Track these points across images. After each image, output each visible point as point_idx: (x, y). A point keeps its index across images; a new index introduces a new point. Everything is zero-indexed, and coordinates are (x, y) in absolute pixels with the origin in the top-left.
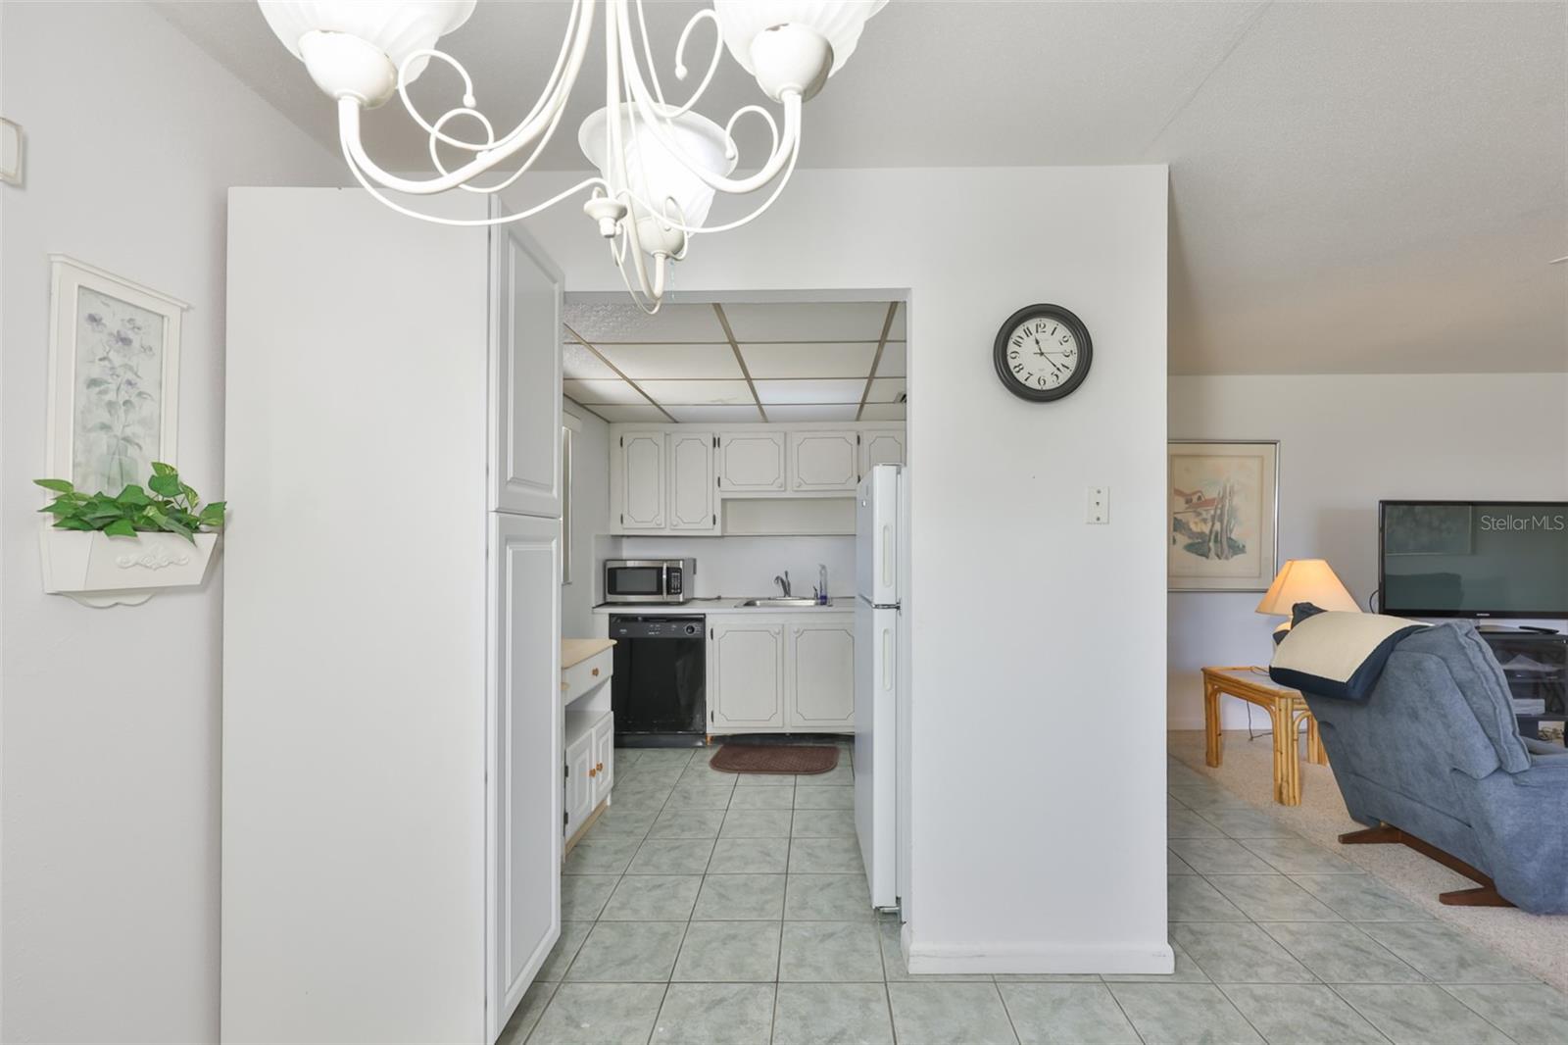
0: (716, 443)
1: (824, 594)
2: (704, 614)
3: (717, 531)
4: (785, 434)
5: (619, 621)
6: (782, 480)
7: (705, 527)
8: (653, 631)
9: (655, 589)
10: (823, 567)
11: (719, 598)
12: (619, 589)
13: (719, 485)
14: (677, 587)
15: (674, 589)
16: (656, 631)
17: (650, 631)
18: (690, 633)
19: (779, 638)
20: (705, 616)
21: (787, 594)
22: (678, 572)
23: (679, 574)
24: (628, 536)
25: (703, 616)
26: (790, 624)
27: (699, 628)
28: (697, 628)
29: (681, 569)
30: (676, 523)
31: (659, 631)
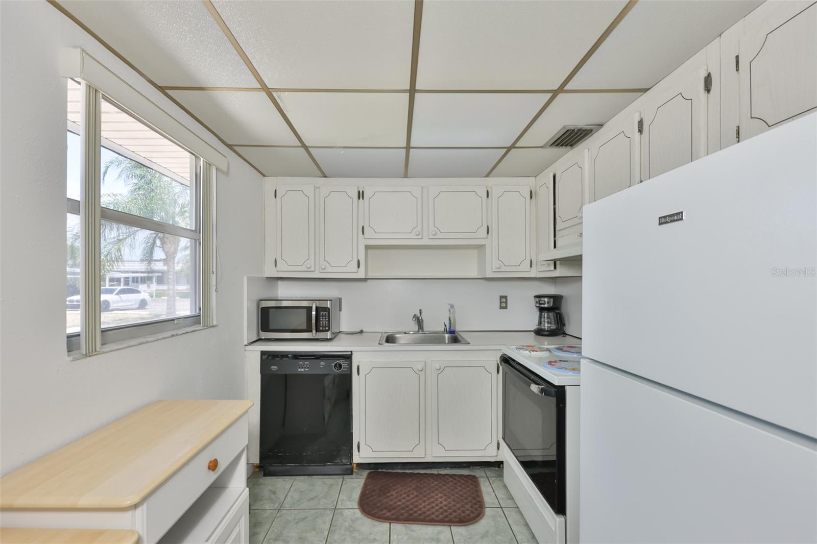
0: (361, 195)
1: (452, 329)
2: (351, 352)
3: (361, 274)
4: (422, 188)
5: (270, 357)
6: (419, 228)
7: (351, 271)
8: (303, 368)
9: (305, 327)
10: (452, 306)
11: (361, 332)
12: (271, 327)
13: (363, 234)
14: (326, 325)
15: (323, 327)
16: (305, 368)
17: (300, 368)
18: (338, 370)
19: (422, 374)
20: (352, 354)
21: (421, 329)
22: (326, 311)
23: (327, 313)
24: (282, 278)
25: (350, 353)
26: (432, 361)
27: (346, 365)
28: (344, 365)
29: (329, 309)
30: (324, 267)
31: (308, 368)
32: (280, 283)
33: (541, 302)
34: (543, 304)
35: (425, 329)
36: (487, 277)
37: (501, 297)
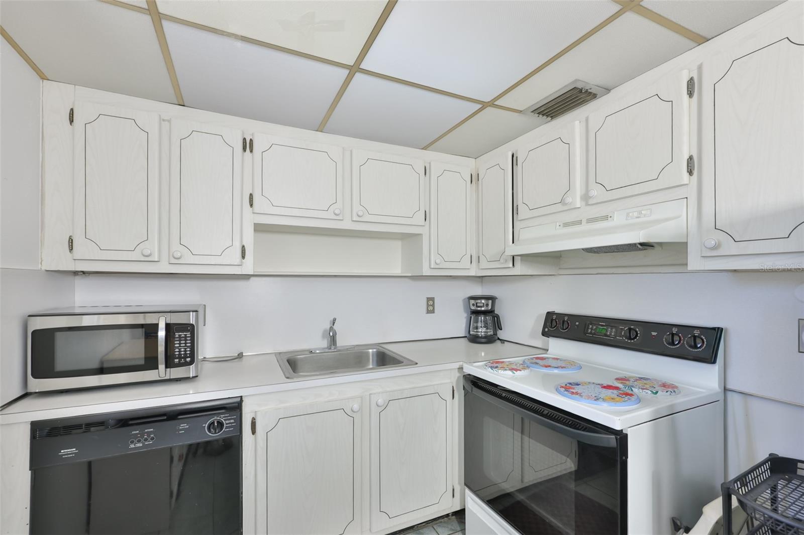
0: (248, 145)
2: (241, 397)
3: (248, 267)
4: (343, 150)
6: (339, 205)
7: (230, 262)
8: (141, 442)
12: (60, 366)
13: (251, 205)
14: (185, 354)
15: (180, 357)
16: (146, 440)
17: (132, 442)
18: (215, 433)
19: (357, 417)
20: (241, 401)
21: (334, 345)
22: (188, 331)
23: (188, 334)
24: (84, 272)
25: (239, 399)
26: (370, 394)
27: (232, 421)
28: (227, 422)
29: (192, 325)
30: (179, 255)
31: (152, 439)
32: (79, 281)
33: (478, 305)
34: (481, 307)
35: (338, 344)
36: (424, 275)
37: (429, 299)
